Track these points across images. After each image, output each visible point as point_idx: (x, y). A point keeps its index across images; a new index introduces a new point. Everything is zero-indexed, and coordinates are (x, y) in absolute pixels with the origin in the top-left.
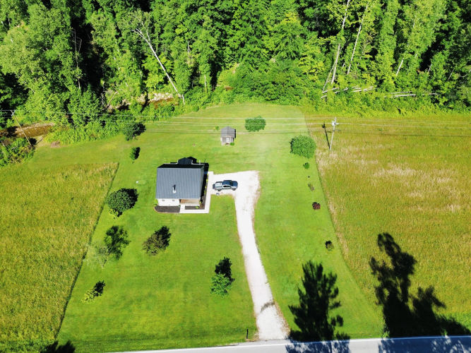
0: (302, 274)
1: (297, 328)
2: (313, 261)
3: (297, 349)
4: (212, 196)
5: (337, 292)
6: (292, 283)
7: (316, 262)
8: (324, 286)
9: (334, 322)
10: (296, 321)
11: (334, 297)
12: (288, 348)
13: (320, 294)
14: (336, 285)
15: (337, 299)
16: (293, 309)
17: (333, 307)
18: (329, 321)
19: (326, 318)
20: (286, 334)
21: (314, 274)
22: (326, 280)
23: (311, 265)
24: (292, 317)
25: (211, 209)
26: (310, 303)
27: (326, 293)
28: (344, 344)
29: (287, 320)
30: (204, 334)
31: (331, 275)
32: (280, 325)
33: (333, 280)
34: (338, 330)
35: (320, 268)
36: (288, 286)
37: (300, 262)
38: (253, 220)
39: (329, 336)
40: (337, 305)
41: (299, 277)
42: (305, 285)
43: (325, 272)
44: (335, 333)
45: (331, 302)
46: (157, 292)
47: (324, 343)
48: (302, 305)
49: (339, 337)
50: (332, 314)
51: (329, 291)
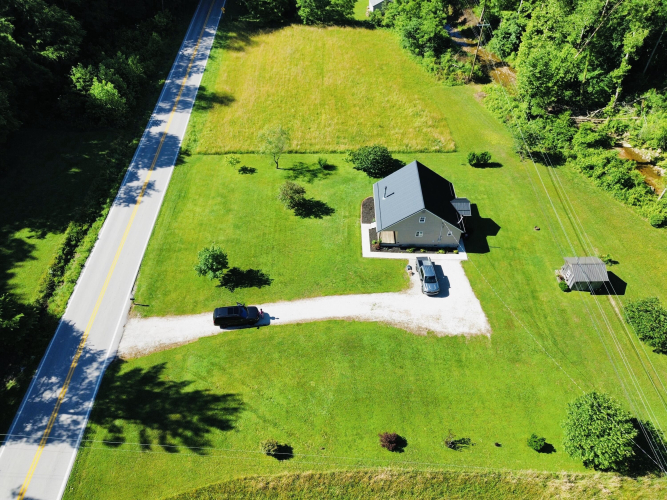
0: (220, 392)
1: (125, 369)
2: (245, 415)
3: (95, 365)
4: (406, 261)
5: (171, 449)
6: (209, 372)
7: (244, 420)
8: (188, 425)
9: (114, 429)
10: (137, 371)
11: (162, 440)
12: (101, 352)
13: (175, 417)
14: (184, 450)
15: (155, 444)
16: (158, 369)
17: (142, 435)
18: (118, 422)
19: (127, 418)
20: (125, 351)
21: (216, 411)
22: (197, 431)
23: (235, 410)
24: (146, 367)
25: (373, 260)
26: (163, 396)
27: (173, 428)
28: (73, 436)
31: (207, 444)
32: (141, 345)
33: (197, 445)
34: (101, 433)
35: (225, 426)
36: (205, 363)
37: (246, 393)
38: (349, 318)
39: (96, 416)
40: (145, 443)
41: (217, 385)
42: (197, 393)
43: (215, 435)
44: (94, 426)
45: (153, 433)
47: (89, 405)
48: (163, 383)
49: (87, 430)
50: (131, 431)
51: (175, 435)
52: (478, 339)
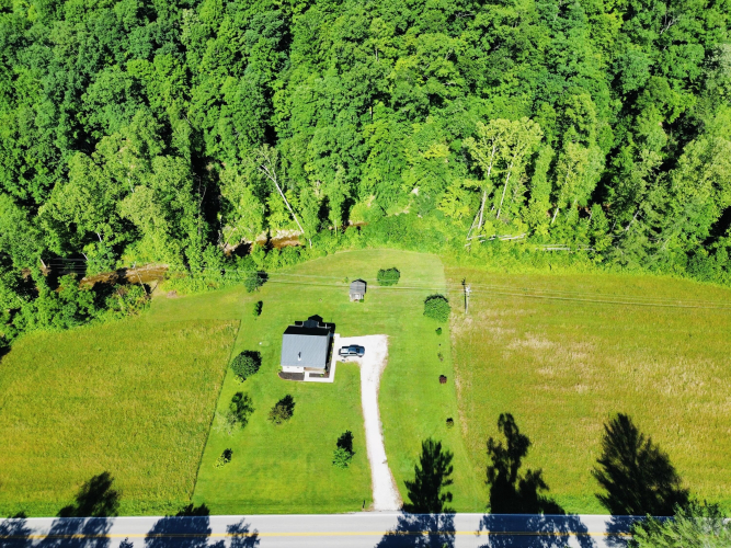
0: (421, 451)
1: (409, 502)
2: (433, 438)
3: (408, 519)
4: (337, 362)
5: (451, 469)
6: (410, 459)
7: (435, 439)
8: (439, 463)
9: (444, 498)
10: (410, 496)
11: (447, 474)
12: (399, 519)
13: (435, 471)
14: (452, 463)
15: (450, 477)
16: (408, 484)
17: (444, 485)
18: (440, 497)
19: (437, 493)
20: (399, 505)
21: (431, 452)
22: (442, 458)
23: (431, 443)
24: (407, 491)
25: (336, 378)
26: (424, 479)
27: (441, 470)
28: (449, 517)
29: (401, 494)
30: (325, 503)
31: (447, 453)
32: (394, 498)
33: (449, 458)
34: (446, 505)
35: (439, 446)
36: (405, 461)
37: (420, 439)
38: (377, 392)
39: (437, 510)
40: (449, 482)
41: (418, 453)
42: (422, 462)
43: (443, 450)
44: (443, 508)
45: (444, 479)
46: (282, 462)
47: (432, 515)
48: (417, 481)
49: (446, 511)
50: (444, 490)
51: (444, 469)
52: (389, 340)
